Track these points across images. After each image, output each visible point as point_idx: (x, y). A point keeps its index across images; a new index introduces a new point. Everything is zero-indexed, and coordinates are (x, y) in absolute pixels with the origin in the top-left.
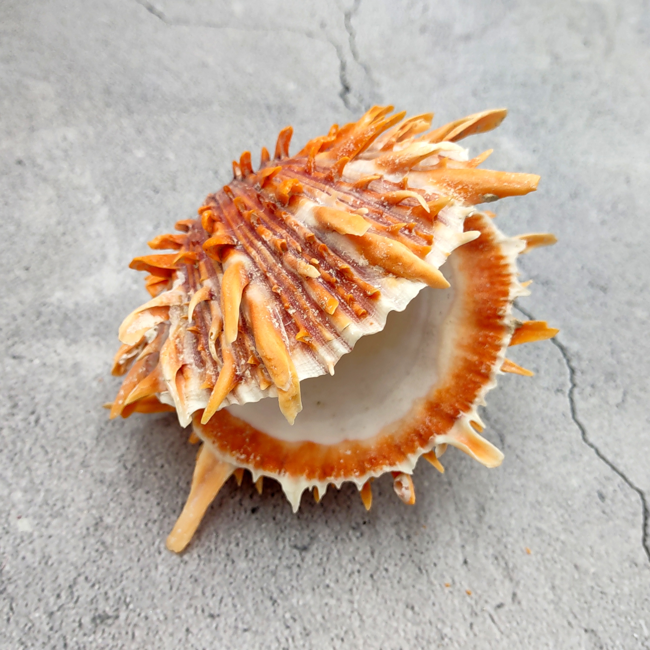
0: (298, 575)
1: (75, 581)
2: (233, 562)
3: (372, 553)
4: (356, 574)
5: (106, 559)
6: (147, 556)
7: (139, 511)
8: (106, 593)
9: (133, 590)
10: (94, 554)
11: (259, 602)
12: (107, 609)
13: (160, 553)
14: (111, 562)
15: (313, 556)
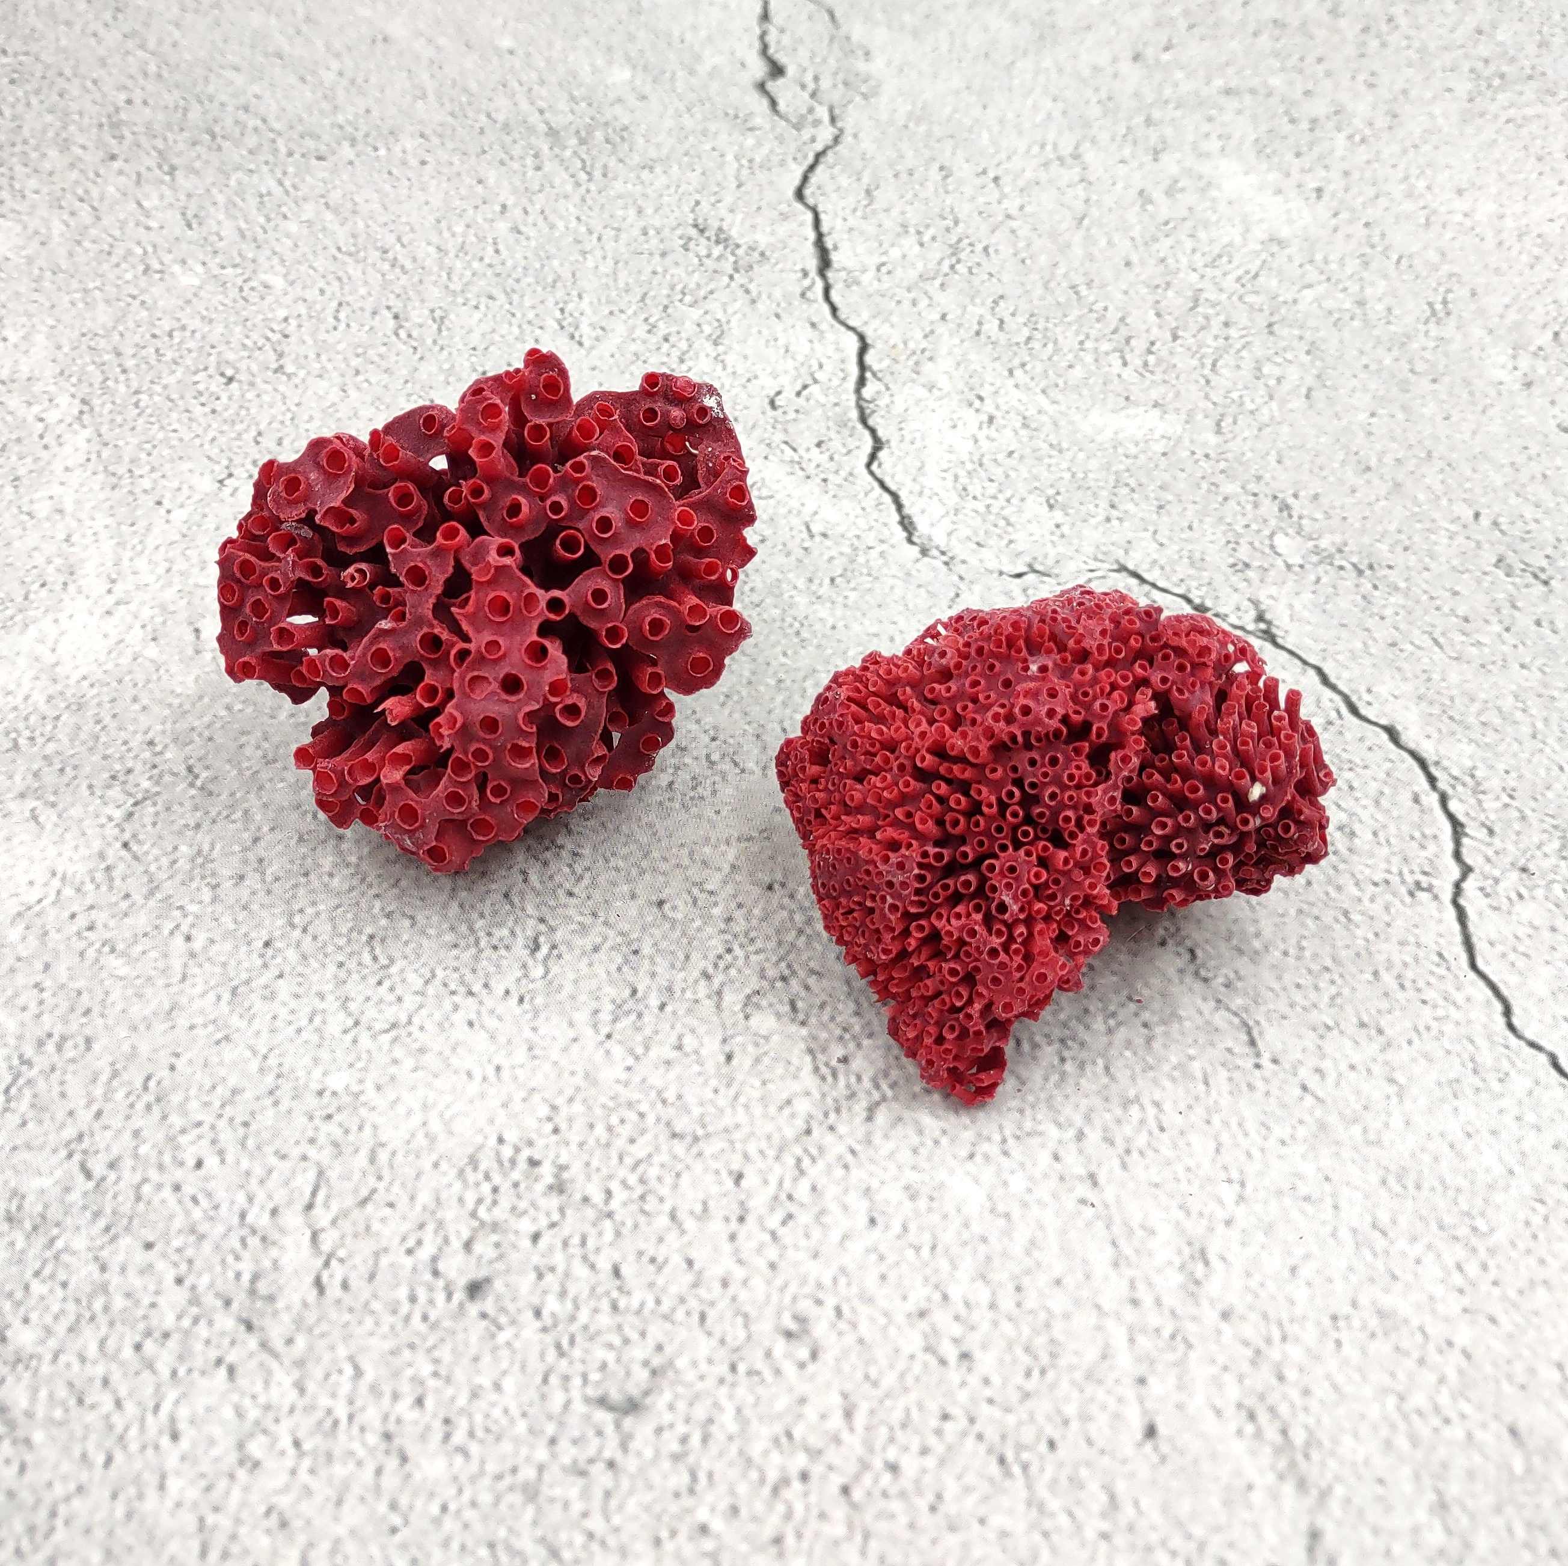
0: (608, 1494)
2: (404, 1459)
3: (848, 1415)
4: (797, 1485)
6: (134, 1447)
7: (118, 1304)
14: (22, 1470)
15: (659, 1430)
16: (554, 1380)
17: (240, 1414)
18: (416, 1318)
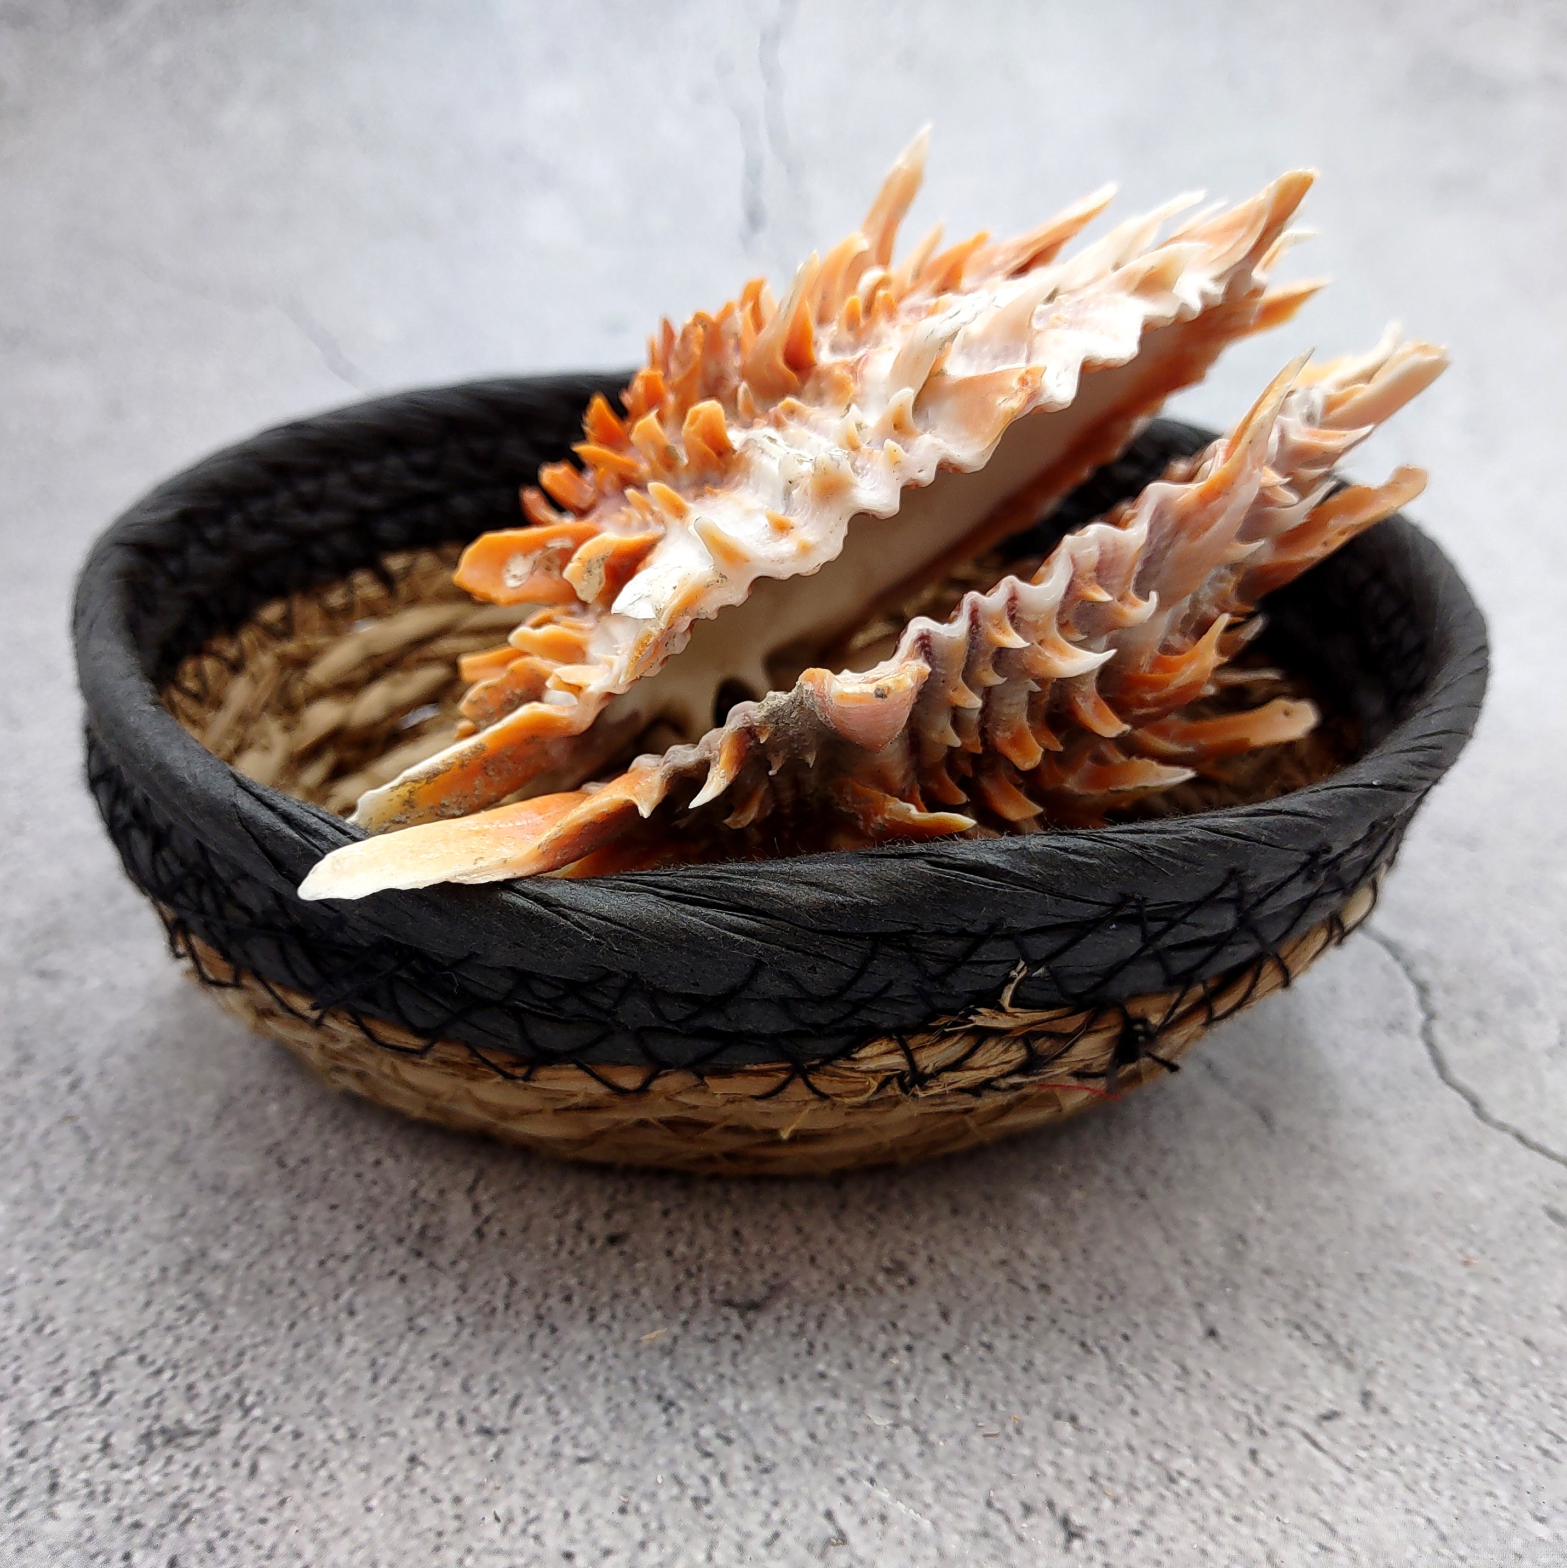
0: (735, 1354)
1: (109, 1364)
2: (554, 1330)
3: (945, 1315)
4: (903, 1353)
5: (203, 1324)
6: (316, 1319)
7: (305, 1238)
8: (190, 1387)
9: (268, 1382)
10: (170, 1315)
11: (625, 1405)
12: (189, 1418)
13: (352, 1313)
14: (215, 1329)
15: (779, 1320)
16: (685, 1290)
17: (409, 1302)
18: (564, 1254)
